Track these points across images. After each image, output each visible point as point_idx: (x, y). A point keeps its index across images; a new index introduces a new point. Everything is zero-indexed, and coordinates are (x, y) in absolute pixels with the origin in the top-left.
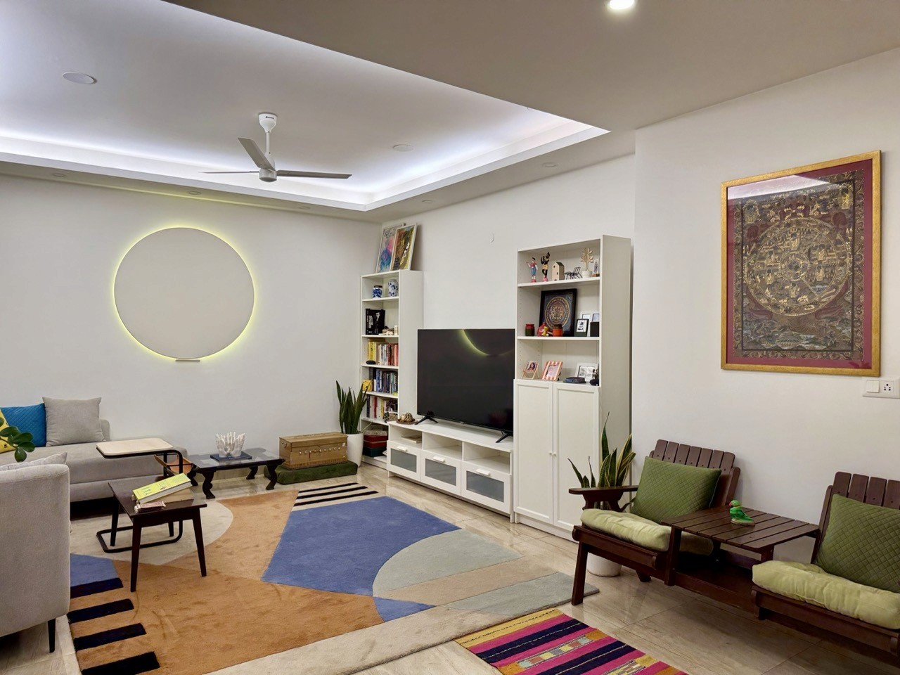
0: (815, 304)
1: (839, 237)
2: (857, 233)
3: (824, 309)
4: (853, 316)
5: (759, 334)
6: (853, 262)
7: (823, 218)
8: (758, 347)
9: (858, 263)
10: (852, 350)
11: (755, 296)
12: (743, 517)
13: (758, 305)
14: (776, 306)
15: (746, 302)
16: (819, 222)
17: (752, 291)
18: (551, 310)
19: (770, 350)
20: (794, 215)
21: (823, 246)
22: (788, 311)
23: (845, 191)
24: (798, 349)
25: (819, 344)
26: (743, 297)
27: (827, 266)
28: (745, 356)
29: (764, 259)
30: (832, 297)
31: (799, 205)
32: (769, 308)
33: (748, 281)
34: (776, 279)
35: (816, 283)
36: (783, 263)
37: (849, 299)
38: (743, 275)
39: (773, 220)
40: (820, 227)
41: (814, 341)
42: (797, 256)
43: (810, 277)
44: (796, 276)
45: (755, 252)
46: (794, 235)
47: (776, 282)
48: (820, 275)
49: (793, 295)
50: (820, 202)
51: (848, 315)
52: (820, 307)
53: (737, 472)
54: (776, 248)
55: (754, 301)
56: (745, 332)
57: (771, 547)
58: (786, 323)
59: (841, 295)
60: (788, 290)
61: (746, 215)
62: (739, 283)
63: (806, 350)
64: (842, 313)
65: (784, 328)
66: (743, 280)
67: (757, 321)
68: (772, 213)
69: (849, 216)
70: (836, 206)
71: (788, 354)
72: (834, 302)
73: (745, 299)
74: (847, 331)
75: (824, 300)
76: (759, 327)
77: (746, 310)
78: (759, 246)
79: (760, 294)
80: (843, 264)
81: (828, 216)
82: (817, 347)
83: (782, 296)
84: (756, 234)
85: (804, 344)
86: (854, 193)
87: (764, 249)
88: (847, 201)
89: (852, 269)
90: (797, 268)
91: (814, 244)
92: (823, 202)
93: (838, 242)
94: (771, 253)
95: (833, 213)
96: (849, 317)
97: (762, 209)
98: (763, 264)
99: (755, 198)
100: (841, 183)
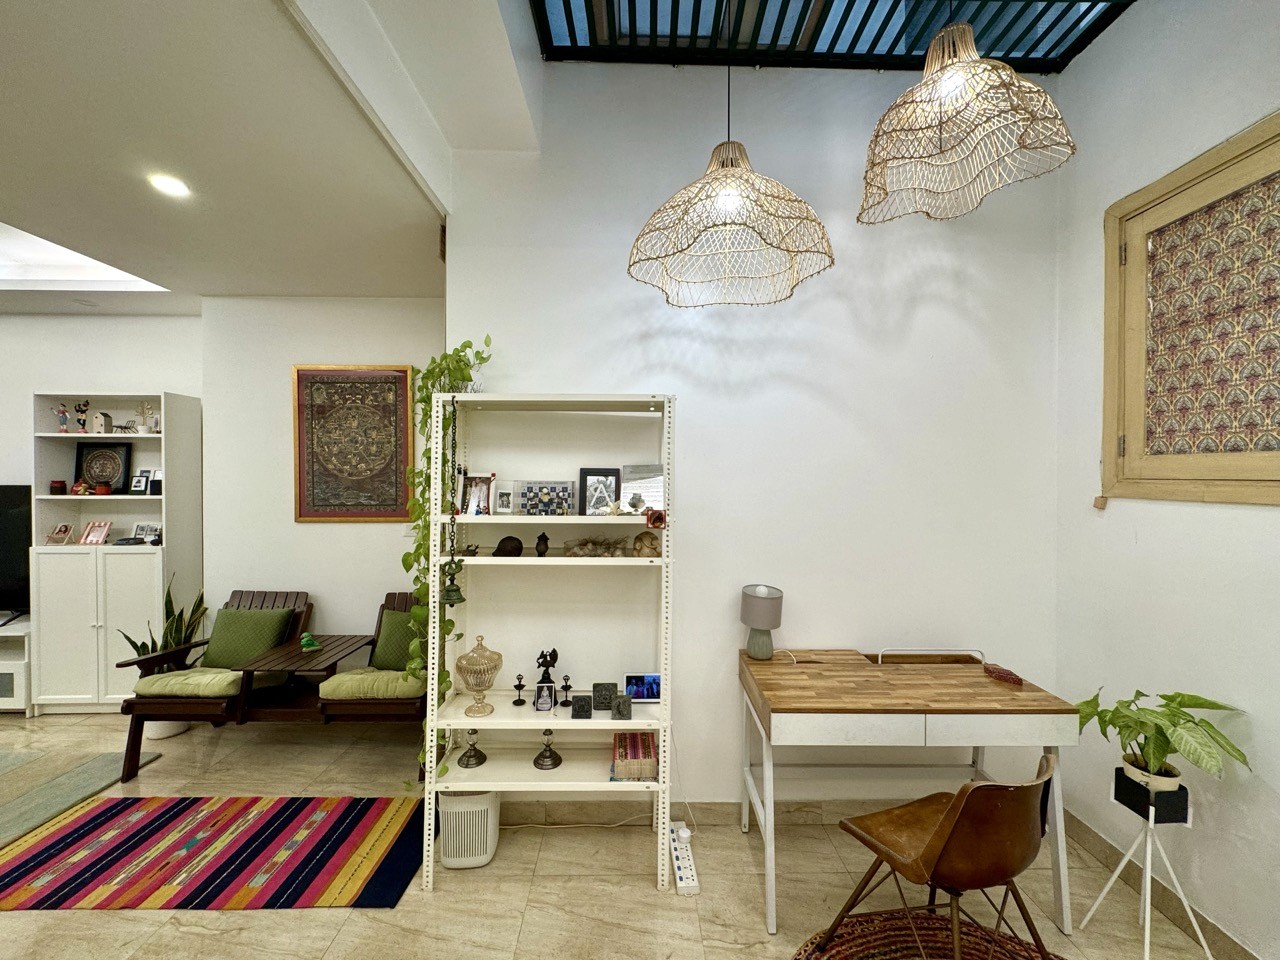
0: (371, 470)
1: (386, 422)
2: (398, 421)
3: (376, 474)
4: (396, 480)
5: (327, 493)
6: (396, 441)
7: (374, 407)
8: (327, 503)
9: (399, 442)
10: (396, 505)
12: (312, 645)
13: (326, 469)
14: (341, 471)
15: (316, 467)
16: (372, 410)
17: (321, 458)
18: (93, 464)
19: (336, 505)
20: (354, 401)
21: (375, 428)
22: (350, 475)
23: (390, 390)
24: (358, 505)
25: (374, 500)
26: (313, 462)
27: (377, 443)
28: (316, 511)
29: (330, 433)
30: (382, 466)
31: (357, 394)
32: (335, 472)
33: (317, 449)
34: (340, 450)
35: (370, 455)
36: (345, 437)
37: (393, 468)
38: (313, 444)
39: (337, 403)
40: (373, 413)
41: (370, 498)
42: (356, 433)
43: (366, 450)
44: (356, 448)
45: (323, 426)
46: (354, 417)
47: (340, 452)
48: (374, 449)
49: (354, 463)
50: (373, 394)
51: (393, 478)
52: (374, 473)
53: (310, 607)
54: (340, 425)
55: (322, 465)
56: (315, 491)
57: (335, 664)
58: (350, 484)
59: (388, 465)
60: (350, 459)
61: (315, 396)
62: (310, 450)
63: (364, 505)
64: (389, 478)
65: (348, 488)
66: (313, 448)
67: (326, 482)
68: (336, 397)
69: (393, 408)
70: (384, 399)
71: (350, 508)
72: (384, 469)
73: (315, 464)
74: (393, 491)
75: (376, 468)
76: (327, 487)
77: (317, 473)
78: (327, 422)
79: (328, 461)
80: (389, 442)
81: (378, 406)
82: (372, 503)
83: (345, 463)
84: (323, 413)
85: (362, 500)
86: (396, 392)
87: (331, 426)
88: (391, 397)
89: (395, 447)
90: (357, 442)
91: (369, 426)
92: (375, 395)
93: (386, 426)
94: (336, 429)
95: (382, 404)
96: (394, 481)
97: (328, 393)
98: (330, 437)
99: (322, 383)
100: (387, 383)
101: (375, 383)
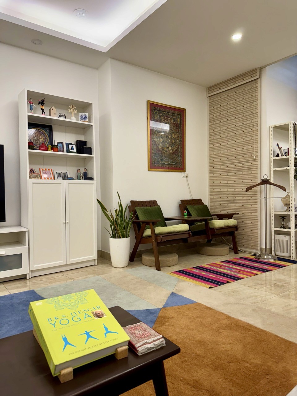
1: (177, 131)
2: (181, 131)
3: (174, 152)
4: (180, 155)
5: (159, 159)
8: (158, 163)
9: (181, 140)
10: (180, 165)
11: (158, 145)
14: (163, 149)
16: (173, 125)
17: (157, 143)
19: (162, 164)
20: (168, 120)
21: (174, 132)
22: (166, 151)
23: (179, 117)
25: (173, 163)
26: (154, 145)
27: (175, 139)
28: (155, 166)
30: (176, 149)
31: (169, 117)
32: (161, 150)
33: (156, 139)
34: (163, 140)
35: (173, 144)
37: (179, 150)
39: (162, 120)
42: (168, 134)
43: (171, 142)
44: (168, 140)
48: (173, 141)
49: (167, 147)
50: (174, 118)
52: (174, 151)
55: (157, 147)
56: (155, 157)
58: (166, 155)
59: (178, 148)
60: (166, 145)
61: (155, 116)
63: (170, 164)
64: (178, 154)
65: (165, 157)
66: (154, 139)
67: (158, 154)
68: (162, 117)
69: (179, 125)
70: (177, 121)
71: (166, 165)
73: (155, 146)
74: (179, 159)
75: (174, 149)
76: (159, 156)
77: (155, 150)
80: (178, 139)
85: (170, 162)
86: (180, 119)
90: (168, 138)
91: (172, 131)
93: (177, 133)
95: (176, 123)
97: (159, 115)
98: (160, 134)
99: (158, 110)
100: (178, 114)
101: (174, 114)
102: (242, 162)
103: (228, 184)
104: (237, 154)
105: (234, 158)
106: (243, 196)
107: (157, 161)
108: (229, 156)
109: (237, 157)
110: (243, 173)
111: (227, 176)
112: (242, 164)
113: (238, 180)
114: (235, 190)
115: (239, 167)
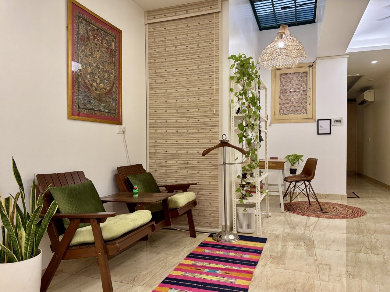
1: (111, 60)
2: (116, 62)
5: (85, 100)
7: (107, 48)
8: (85, 107)
9: (116, 75)
10: (115, 114)
11: (84, 77)
13: (85, 82)
14: (92, 85)
17: (82, 74)
19: (90, 109)
20: (98, 40)
23: (113, 40)
24: (100, 111)
25: (106, 109)
27: (108, 72)
28: (79, 112)
30: (110, 87)
31: (100, 36)
32: (89, 86)
35: (105, 79)
36: (95, 63)
37: (114, 90)
39: (91, 38)
40: (106, 52)
41: (104, 107)
42: (99, 62)
43: (104, 75)
44: (99, 72)
46: (98, 51)
47: (92, 72)
48: (106, 76)
49: (98, 82)
52: (107, 91)
55: (83, 79)
56: (79, 97)
58: (95, 96)
59: (112, 88)
60: (96, 79)
61: (80, 27)
63: (102, 111)
64: (112, 96)
65: (94, 99)
67: (85, 92)
68: (91, 33)
69: (114, 53)
70: (111, 45)
71: (96, 112)
72: (110, 90)
73: (79, 77)
74: (114, 104)
75: (107, 88)
76: (86, 96)
77: (80, 84)
78: (85, 48)
80: (112, 74)
83: (94, 81)
84: (85, 41)
85: (101, 108)
86: (115, 43)
88: (113, 46)
89: (114, 77)
90: (99, 68)
91: (105, 59)
92: (107, 40)
93: (111, 63)
94: (90, 55)
95: (110, 48)
96: (114, 98)
97: (86, 28)
98: (87, 60)
99: (84, 19)
100: (112, 36)
101: (107, 33)
102: (197, 117)
103: (177, 145)
104: (191, 107)
105: (186, 111)
106: (199, 160)
107: (83, 104)
108: (179, 107)
109: (191, 110)
110: (198, 131)
111: (177, 134)
112: (197, 120)
113: (193, 139)
114: (187, 152)
115: (193, 122)
